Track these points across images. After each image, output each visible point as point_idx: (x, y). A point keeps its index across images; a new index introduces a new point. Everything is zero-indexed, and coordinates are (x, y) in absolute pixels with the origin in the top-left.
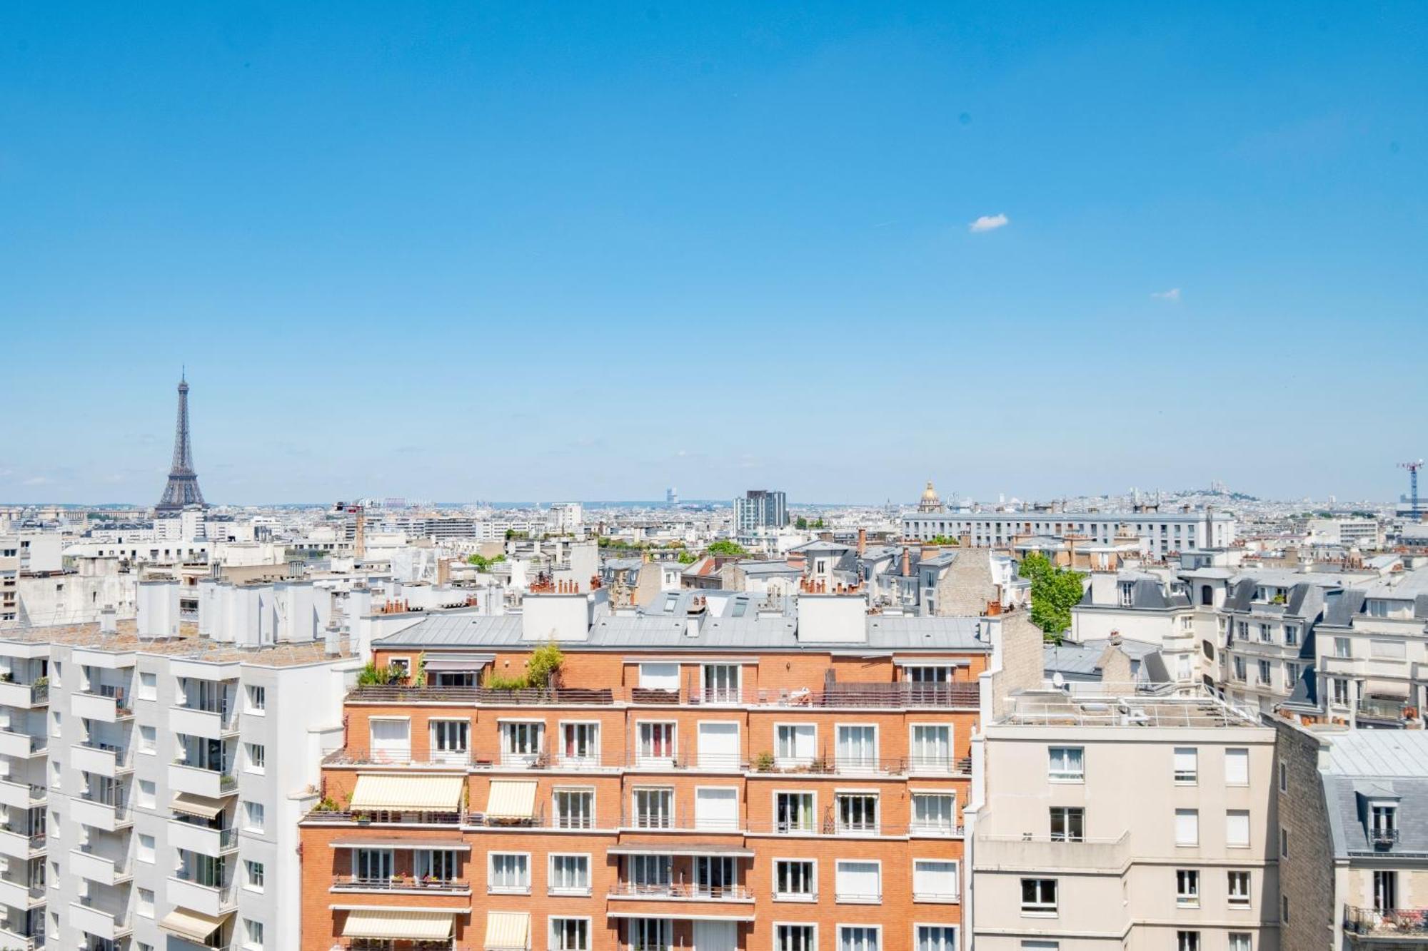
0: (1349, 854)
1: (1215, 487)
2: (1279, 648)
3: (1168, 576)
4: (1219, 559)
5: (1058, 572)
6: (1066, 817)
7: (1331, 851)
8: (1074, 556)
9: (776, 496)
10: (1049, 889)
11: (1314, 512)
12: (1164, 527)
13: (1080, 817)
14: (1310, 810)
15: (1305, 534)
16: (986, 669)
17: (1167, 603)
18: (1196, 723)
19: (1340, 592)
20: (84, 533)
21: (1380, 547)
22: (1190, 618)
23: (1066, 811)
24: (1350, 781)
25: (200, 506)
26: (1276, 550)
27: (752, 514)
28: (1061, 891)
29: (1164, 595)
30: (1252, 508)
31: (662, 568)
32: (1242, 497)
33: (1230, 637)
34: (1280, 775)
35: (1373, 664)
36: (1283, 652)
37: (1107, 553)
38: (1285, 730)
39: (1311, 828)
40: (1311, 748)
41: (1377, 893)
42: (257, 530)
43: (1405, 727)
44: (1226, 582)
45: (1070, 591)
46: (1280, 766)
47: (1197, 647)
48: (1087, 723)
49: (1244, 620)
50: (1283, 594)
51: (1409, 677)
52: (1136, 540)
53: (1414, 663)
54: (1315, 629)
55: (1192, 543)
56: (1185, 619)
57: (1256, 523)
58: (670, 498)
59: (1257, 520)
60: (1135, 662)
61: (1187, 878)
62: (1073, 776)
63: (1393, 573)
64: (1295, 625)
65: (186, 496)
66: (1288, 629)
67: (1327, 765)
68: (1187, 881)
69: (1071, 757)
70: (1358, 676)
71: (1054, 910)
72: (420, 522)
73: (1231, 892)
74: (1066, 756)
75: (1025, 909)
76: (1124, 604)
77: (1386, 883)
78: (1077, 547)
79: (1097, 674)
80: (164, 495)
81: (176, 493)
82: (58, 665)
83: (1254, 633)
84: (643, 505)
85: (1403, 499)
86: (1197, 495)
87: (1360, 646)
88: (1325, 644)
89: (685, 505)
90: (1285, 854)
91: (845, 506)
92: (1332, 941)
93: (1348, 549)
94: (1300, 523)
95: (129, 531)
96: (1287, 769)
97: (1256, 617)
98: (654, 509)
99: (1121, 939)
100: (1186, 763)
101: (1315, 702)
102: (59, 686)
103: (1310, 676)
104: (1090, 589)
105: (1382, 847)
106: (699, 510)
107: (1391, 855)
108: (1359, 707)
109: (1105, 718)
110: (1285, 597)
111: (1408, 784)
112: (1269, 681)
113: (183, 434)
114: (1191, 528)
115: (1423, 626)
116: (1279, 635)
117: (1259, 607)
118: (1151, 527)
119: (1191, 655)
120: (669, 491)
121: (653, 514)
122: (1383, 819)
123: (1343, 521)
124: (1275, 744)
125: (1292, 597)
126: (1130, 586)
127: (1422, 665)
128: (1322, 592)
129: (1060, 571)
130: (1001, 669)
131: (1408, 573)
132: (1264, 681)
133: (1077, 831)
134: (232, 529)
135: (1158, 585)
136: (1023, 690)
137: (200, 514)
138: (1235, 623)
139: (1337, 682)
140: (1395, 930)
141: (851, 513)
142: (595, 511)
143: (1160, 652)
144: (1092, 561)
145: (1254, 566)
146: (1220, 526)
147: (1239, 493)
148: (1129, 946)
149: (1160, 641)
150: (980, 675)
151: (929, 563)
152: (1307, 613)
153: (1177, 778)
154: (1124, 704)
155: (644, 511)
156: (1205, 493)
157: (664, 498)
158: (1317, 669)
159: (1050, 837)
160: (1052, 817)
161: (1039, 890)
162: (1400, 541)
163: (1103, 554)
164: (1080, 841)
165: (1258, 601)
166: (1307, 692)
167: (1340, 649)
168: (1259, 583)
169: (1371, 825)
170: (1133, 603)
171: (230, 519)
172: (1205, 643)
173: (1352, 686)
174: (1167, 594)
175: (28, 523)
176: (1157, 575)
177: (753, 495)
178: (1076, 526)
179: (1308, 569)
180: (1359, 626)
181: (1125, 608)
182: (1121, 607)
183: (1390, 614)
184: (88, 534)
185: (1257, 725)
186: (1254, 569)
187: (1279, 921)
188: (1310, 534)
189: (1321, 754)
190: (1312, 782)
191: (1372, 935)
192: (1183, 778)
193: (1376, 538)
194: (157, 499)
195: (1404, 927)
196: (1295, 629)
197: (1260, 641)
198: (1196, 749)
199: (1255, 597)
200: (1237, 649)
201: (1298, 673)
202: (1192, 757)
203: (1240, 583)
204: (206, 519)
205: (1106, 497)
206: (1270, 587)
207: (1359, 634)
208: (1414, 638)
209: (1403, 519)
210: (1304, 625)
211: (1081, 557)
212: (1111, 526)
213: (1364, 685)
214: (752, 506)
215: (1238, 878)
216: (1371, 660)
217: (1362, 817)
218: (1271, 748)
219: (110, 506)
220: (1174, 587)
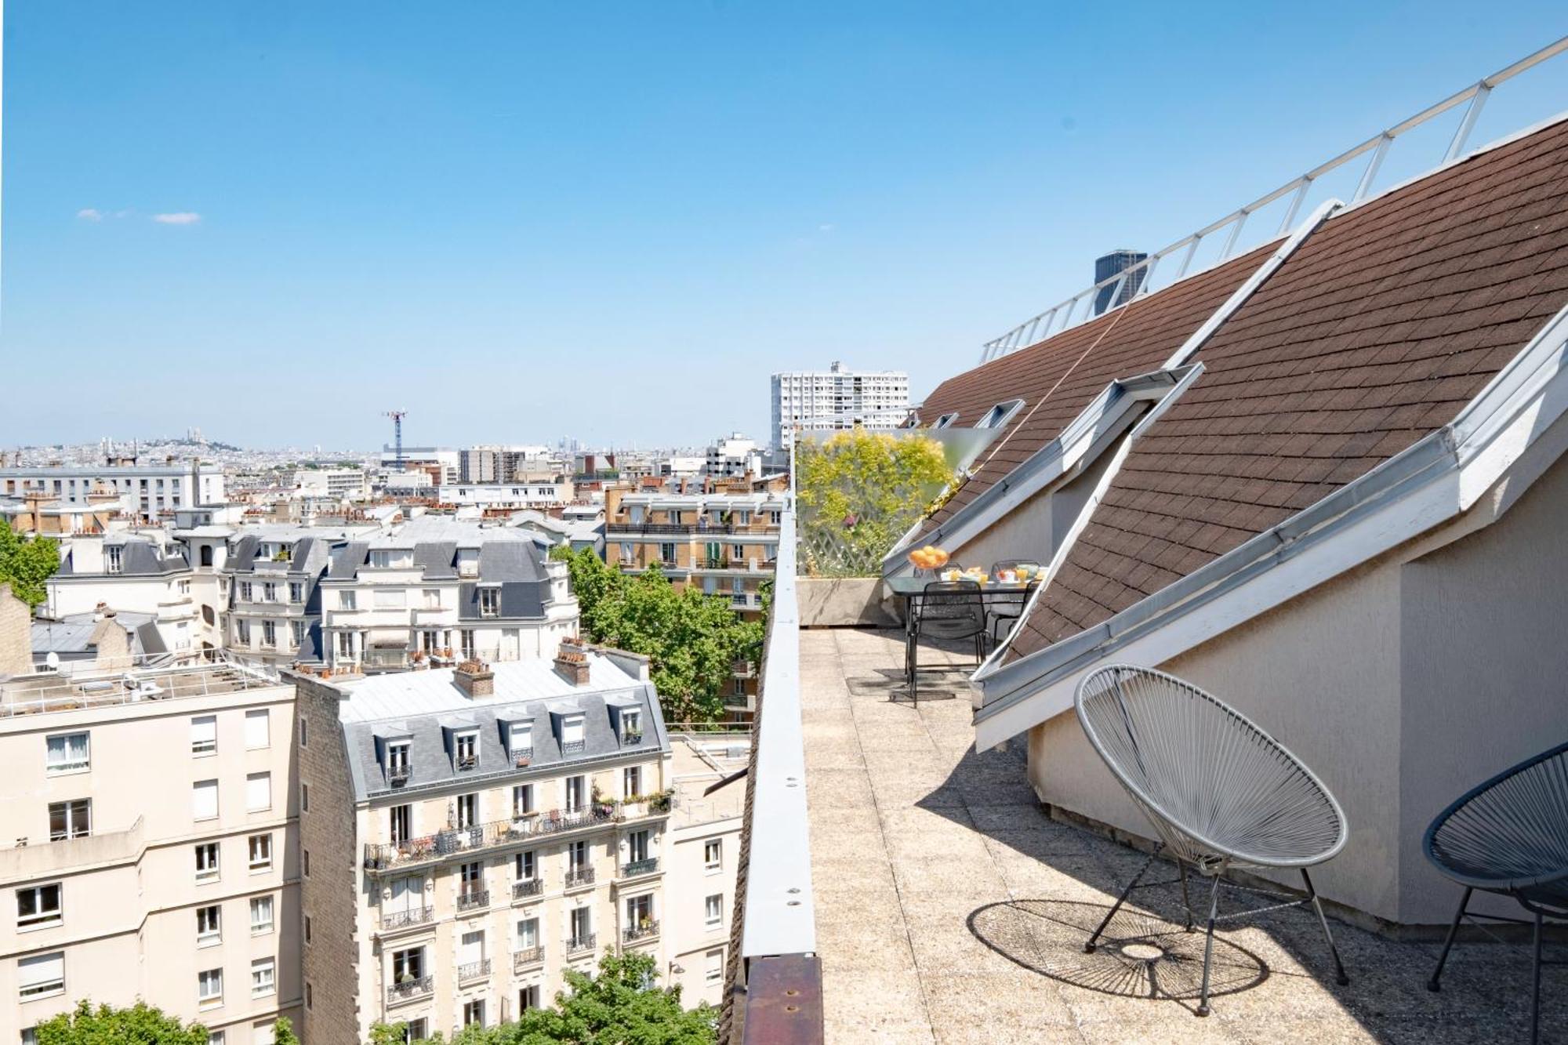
0: (369, 796)
1: (192, 436)
2: (284, 606)
3: (162, 537)
4: (218, 516)
5: (20, 540)
6: (69, 813)
7: (352, 796)
8: (39, 519)
10: (51, 895)
11: (299, 462)
12: (144, 483)
13: (85, 810)
14: (332, 760)
15: (295, 486)
17: (162, 566)
18: (213, 690)
19: (345, 545)
21: (368, 498)
22: (188, 582)
23: (69, 806)
24: (369, 727)
26: (265, 504)
28: (65, 896)
29: (159, 558)
30: (233, 460)
32: (222, 447)
33: (231, 600)
34: (300, 731)
35: (376, 614)
36: (288, 611)
37: (81, 514)
38: (306, 685)
39: (332, 778)
40: (333, 698)
41: (393, 828)
43: (414, 669)
44: (227, 541)
45: (38, 561)
46: (300, 722)
47: (196, 613)
48: (91, 704)
49: (247, 580)
50: (287, 550)
51: (409, 624)
52: (116, 497)
53: (413, 610)
54: (321, 584)
55: (176, 500)
56: (182, 583)
57: (238, 476)
59: (240, 472)
60: (130, 634)
61: (207, 852)
62: (77, 766)
63: (394, 524)
64: (300, 581)
66: (293, 585)
67: (348, 714)
68: (206, 855)
69: (73, 746)
70: (362, 627)
71: (58, 917)
73: (252, 858)
74: (67, 744)
75: (21, 924)
76: (111, 571)
77: (401, 816)
78: (43, 508)
79: (91, 651)
83: (258, 592)
85: (387, 449)
86: (171, 445)
87: (363, 598)
88: (330, 599)
90: (306, 809)
92: (354, 883)
93: (339, 501)
94: (284, 475)
96: (307, 724)
97: (259, 576)
99: (136, 931)
100: (204, 732)
101: (321, 658)
103: (316, 632)
104: (70, 555)
105: (397, 784)
107: (406, 790)
108: (363, 659)
109: (111, 697)
110: (289, 553)
111: (420, 721)
112: (274, 642)
114: (176, 483)
115: (421, 574)
116: (283, 593)
117: (263, 565)
118: (128, 483)
119: (190, 622)
122: (399, 757)
123: (330, 472)
124: (296, 701)
125: (295, 553)
126: (118, 550)
127: (421, 611)
128: (326, 546)
129: (23, 538)
131: (407, 523)
132: (269, 642)
133: (82, 826)
135: (152, 547)
136: (9, 677)
138: (237, 583)
139: (342, 635)
140: (411, 859)
143: (155, 622)
144: (62, 524)
145: (256, 522)
146: (207, 480)
147: (219, 442)
148: (144, 937)
149: (154, 609)
152: (311, 569)
153: (195, 750)
154: (131, 678)
156: (181, 443)
158: (324, 625)
159: (49, 837)
160: (52, 815)
161: (38, 899)
162: (386, 492)
163: (75, 514)
164: (86, 834)
165: (262, 559)
166: (313, 648)
167: (345, 602)
168: (262, 540)
169: (388, 765)
170: (122, 569)
172: (204, 607)
173: (357, 638)
174: (161, 557)
176: (151, 536)
178: (34, 483)
179: (311, 523)
180: (363, 577)
181: (114, 576)
182: (107, 576)
183: (392, 564)
185: (276, 684)
186: (256, 525)
187: (299, 877)
188: (299, 486)
189: (342, 704)
190: (333, 732)
191: (390, 868)
192: (200, 749)
193: (363, 489)
195: (418, 854)
196: (300, 586)
197: (266, 601)
198: (215, 717)
199: (258, 554)
200: (240, 612)
201: (303, 630)
202: (210, 726)
203: (241, 541)
205: (60, 447)
206: (273, 543)
207: (363, 586)
208: (413, 586)
209: (387, 468)
210: (308, 580)
211: (47, 519)
212: (79, 482)
213: (368, 636)
215: (259, 841)
216: (374, 611)
217: (380, 759)
218: (292, 705)
220: (169, 549)
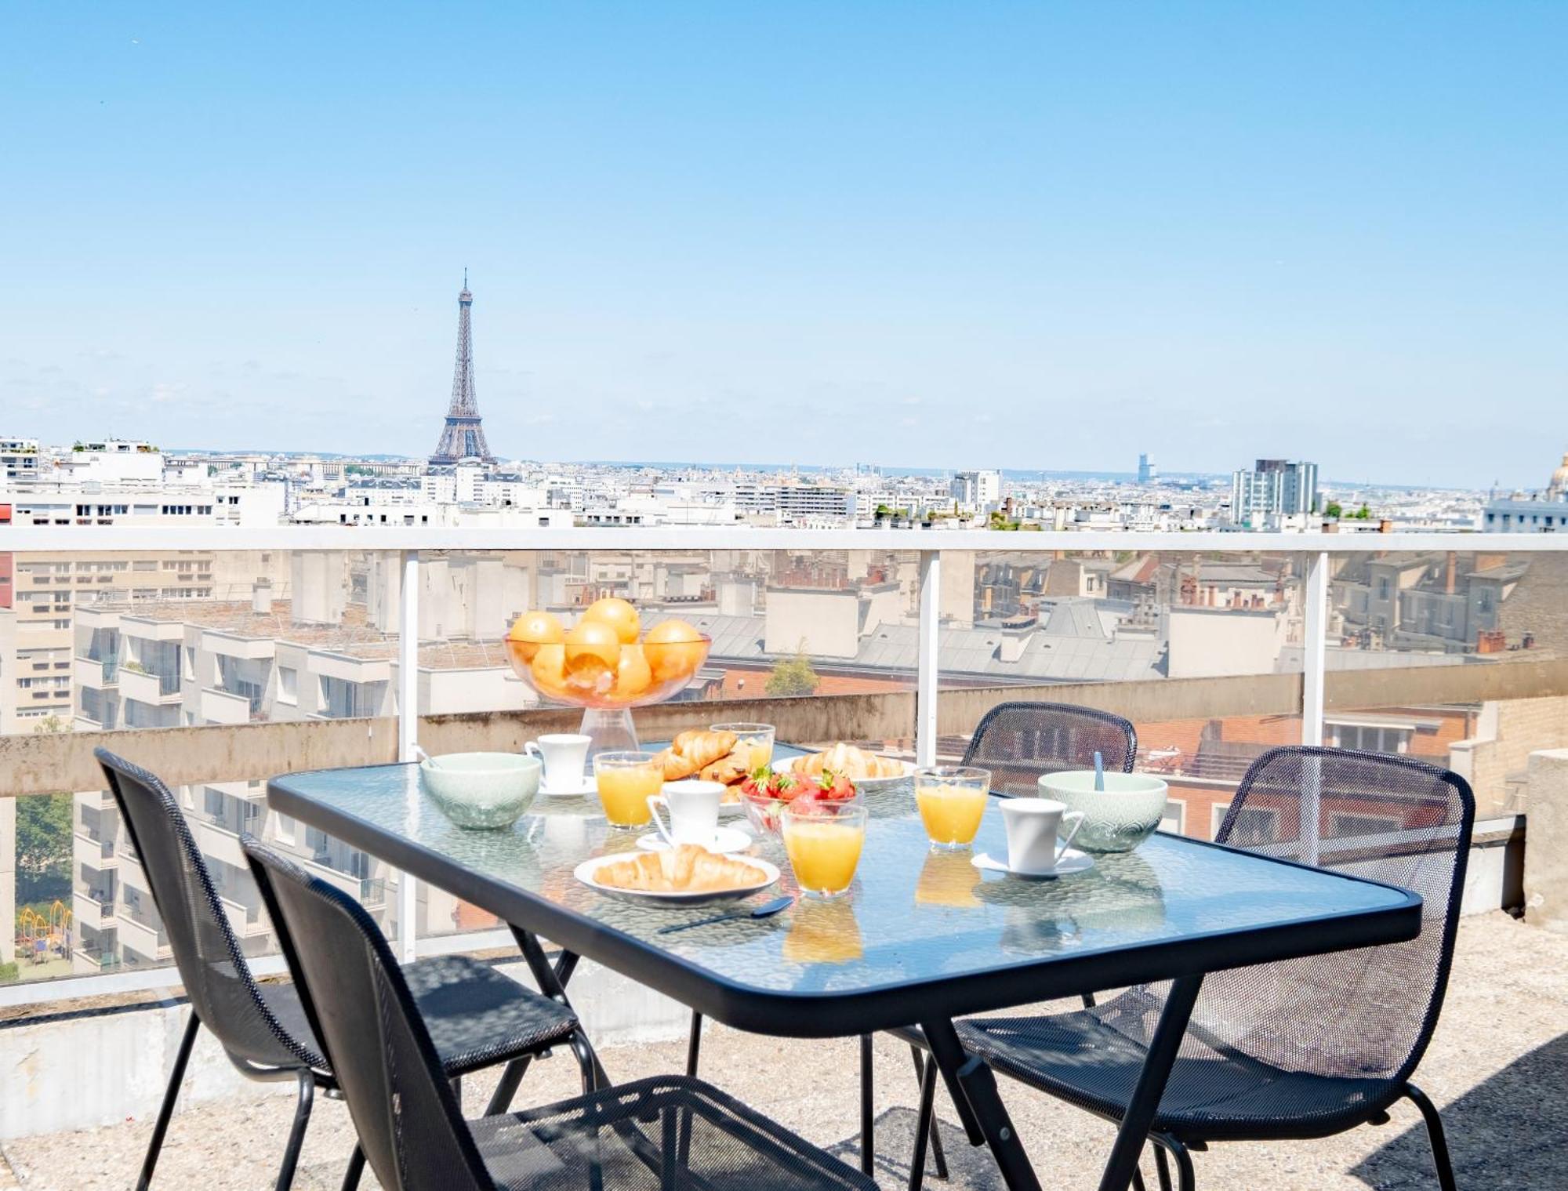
9: (1302, 470)
16: (1466, 737)
20: (337, 491)
25: (479, 460)
27: (1263, 495)
31: (1082, 568)
42: (551, 495)
58: (1144, 466)
65: (468, 446)
72: (770, 490)
80: (440, 444)
81: (455, 443)
82: (191, 651)
84: (1103, 477)
89: (1168, 480)
91: (1425, 489)
95: (390, 491)
98: (1118, 484)
102: (192, 678)
106: (1188, 487)
113: (465, 361)
120: (1143, 458)
121: (1114, 492)
130: (1492, 738)
134: (517, 491)
137: (479, 471)
141: (1430, 500)
142: (1028, 484)
150: (1451, 745)
151: (1484, 575)
155: (1102, 485)
157: (1134, 469)
171: (518, 479)
175: (270, 476)
177: (1263, 465)
184: (341, 493)
194: (432, 451)
204: (486, 477)
214: (1263, 483)
219: (376, 457)
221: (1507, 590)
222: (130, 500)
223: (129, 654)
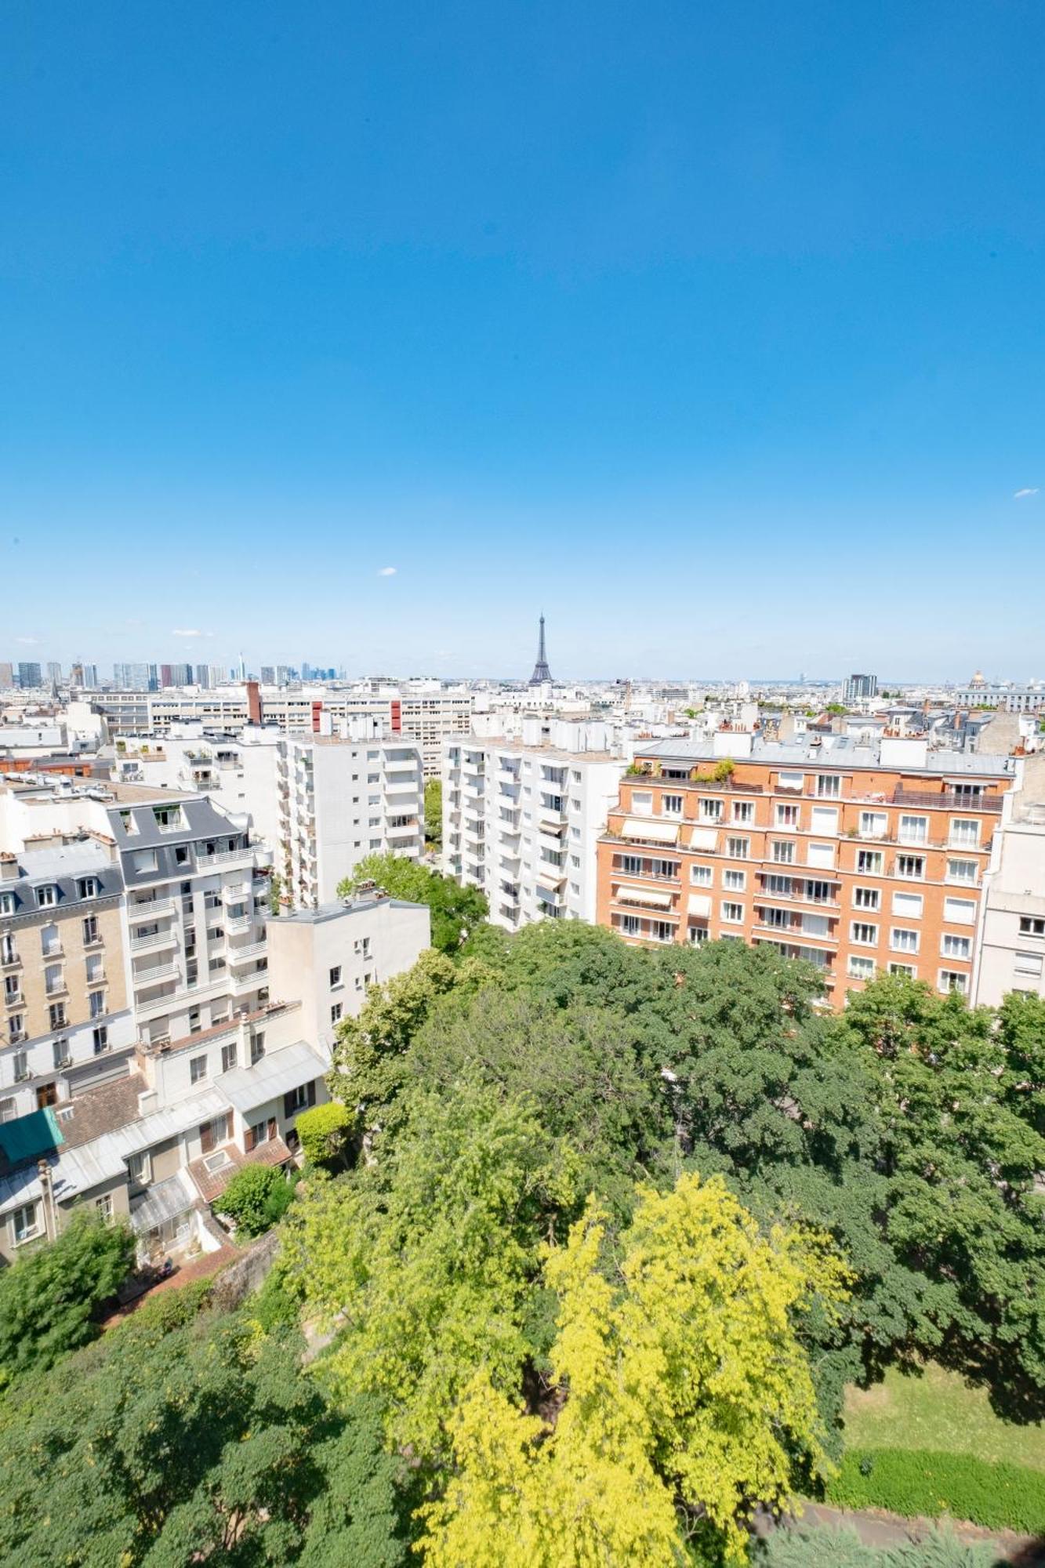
9: (870, 679)
16: (1009, 789)
25: (550, 681)
27: (853, 689)
31: (795, 719)
42: (576, 694)
58: (803, 679)
65: (543, 676)
72: (659, 690)
80: (533, 675)
81: (538, 674)
82: (488, 756)
84: (785, 683)
89: (812, 683)
91: (916, 685)
95: (517, 693)
98: (791, 685)
102: (489, 766)
106: (820, 686)
113: (542, 644)
120: (802, 675)
121: (790, 688)
130: (1019, 789)
134: (564, 692)
137: (550, 685)
141: (920, 689)
142: (756, 686)
150: (1004, 792)
151: (973, 721)
155: (785, 686)
157: (798, 679)
171: (564, 688)
175: (474, 688)
177: (855, 677)
184: (499, 694)
194: (530, 677)
204: (552, 687)
214: (853, 684)
219: (508, 681)
221: (983, 727)
222: (441, 699)
223: (463, 757)
